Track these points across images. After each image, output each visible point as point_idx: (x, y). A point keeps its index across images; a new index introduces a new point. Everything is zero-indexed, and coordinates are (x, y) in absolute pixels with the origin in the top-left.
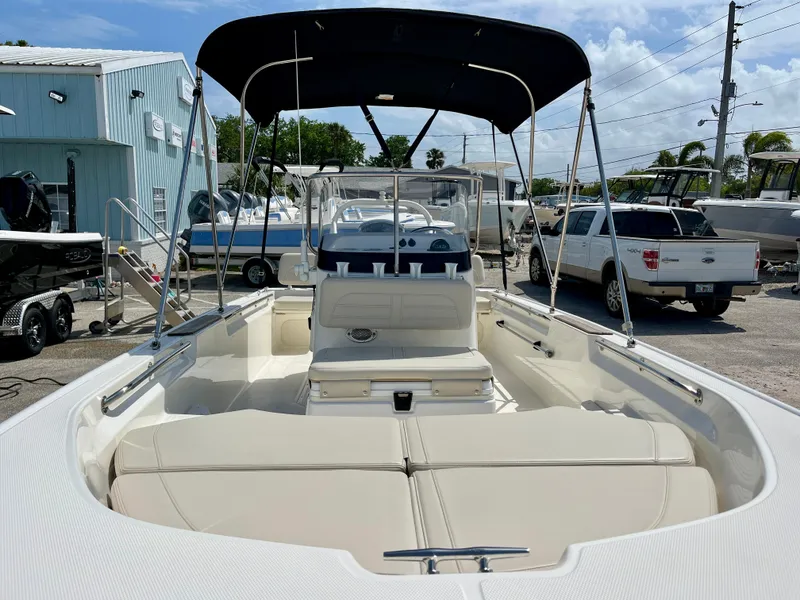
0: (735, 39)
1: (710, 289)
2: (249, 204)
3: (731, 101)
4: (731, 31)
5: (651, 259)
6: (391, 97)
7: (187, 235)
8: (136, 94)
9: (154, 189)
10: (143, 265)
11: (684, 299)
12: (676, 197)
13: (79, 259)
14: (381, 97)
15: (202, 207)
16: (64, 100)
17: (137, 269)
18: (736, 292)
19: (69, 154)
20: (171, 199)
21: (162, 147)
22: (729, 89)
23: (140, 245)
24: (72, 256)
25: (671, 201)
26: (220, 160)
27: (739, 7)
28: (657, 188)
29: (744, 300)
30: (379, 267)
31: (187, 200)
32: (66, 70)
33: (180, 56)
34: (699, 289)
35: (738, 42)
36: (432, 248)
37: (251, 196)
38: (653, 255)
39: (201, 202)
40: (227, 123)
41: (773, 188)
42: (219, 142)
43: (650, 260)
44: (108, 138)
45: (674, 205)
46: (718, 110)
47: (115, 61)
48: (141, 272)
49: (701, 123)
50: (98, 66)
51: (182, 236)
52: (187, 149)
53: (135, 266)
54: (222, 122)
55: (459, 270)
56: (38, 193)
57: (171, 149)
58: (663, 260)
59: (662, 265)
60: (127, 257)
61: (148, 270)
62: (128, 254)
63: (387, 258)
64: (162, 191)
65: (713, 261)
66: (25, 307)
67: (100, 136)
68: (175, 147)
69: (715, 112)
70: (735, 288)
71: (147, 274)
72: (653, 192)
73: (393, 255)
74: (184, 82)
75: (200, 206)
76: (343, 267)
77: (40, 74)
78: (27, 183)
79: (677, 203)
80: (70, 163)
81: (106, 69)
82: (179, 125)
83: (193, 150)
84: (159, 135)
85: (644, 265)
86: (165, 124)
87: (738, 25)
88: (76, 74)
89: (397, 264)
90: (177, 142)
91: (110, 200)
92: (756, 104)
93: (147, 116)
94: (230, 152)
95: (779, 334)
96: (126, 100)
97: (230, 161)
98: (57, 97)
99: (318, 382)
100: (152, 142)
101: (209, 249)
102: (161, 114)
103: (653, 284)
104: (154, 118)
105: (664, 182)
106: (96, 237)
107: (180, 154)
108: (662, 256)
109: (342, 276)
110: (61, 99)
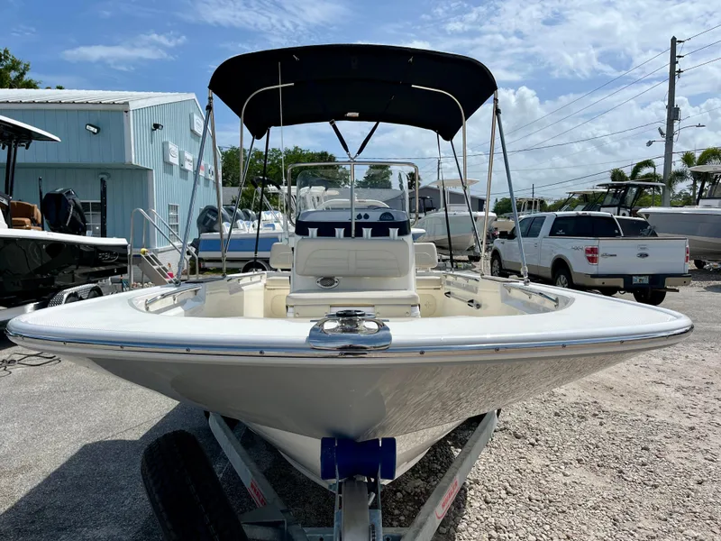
0: (677, 69)
1: (646, 281)
2: (248, 217)
3: (676, 123)
4: (673, 63)
5: (592, 255)
6: (357, 114)
7: (196, 244)
8: (156, 126)
9: (169, 206)
10: (160, 264)
11: (622, 290)
12: (626, 208)
13: (109, 259)
14: (349, 114)
15: (209, 219)
16: (98, 131)
17: (155, 267)
18: (669, 283)
19: (101, 176)
20: (182, 214)
21: (176, 171)
22: (673, 113)
23: (157, 252)
24: (104, 257)
25: (622, 212)
26: (224, 184)
27: (680, 42)
28: (608, 200)
29: (678, 291)
30: (340, 232)
31: (196, 215)
32: (101, 107)
33: (193, 96)
34: (636, 280)
35: (680, 71)
36: (381, 219)
37: (250, 212)
38: (594, 251)
39: (208, 215)
40: (230, 154)
41: (711, 197)
42: (224, 170)
43: (590, 255)
44: (133, 163)
45: (624, 215)
46: (665, 132)
47: (140, 100)
48: (159, 270)
49: (650, 144)
50: (127, 103)
51: (192, 245)
52: (196, 173)
53: (154, 265)
54: (226, 152)
55: (400, 234)
56: (76, 207)
57: (184, 172)
58: (603, 256)
59: (601, 260)
60: (147, 257)
61: (164, 268)
62: (149, 255)
63: (346, 226)
64: (175, 208)
65: (647, 255)
66: (65, 296)
67: (127, 161)
68: (186, 171)
69: (662, 133)
70: (668, 280)
71: (163, 271)
72: (605, 204)
73: (350, 223)
74: (196, 117)
75: (207, 218)
76: (313, 232)
77: (78, 110)
78: (67, 198)
79: (627, 213)
80: (103, 182)
81: (132, 106)
82: (190, 152)
83: (202, 173)
84: (174, 160)
85: (586, 261)
86: (179, 152)
87: (680, 57)
88: (108, 111)
89: (353, 230)
90: (189, 167)
91: (135, 210)
92: (699, 126)
93: (165, 145)
94: (232, 179)
95: (708, 319)
96: (148, 132)
97: (232, 186)
98: (92, 129)
99: (292, 306)
100: (168, 166)
101: (217, 255)
102: (176, 143)
103: (594, 276)
104: (170, 146)
105: (615, 195)
106: (123, 241)
107: (191, 177)
108: (601, 252)
109: (312, 237)
110: (96, 131)
